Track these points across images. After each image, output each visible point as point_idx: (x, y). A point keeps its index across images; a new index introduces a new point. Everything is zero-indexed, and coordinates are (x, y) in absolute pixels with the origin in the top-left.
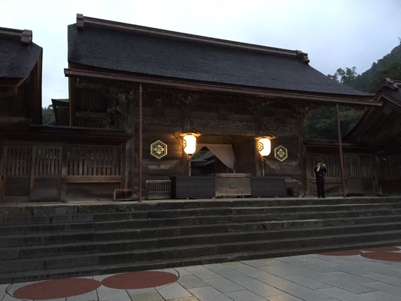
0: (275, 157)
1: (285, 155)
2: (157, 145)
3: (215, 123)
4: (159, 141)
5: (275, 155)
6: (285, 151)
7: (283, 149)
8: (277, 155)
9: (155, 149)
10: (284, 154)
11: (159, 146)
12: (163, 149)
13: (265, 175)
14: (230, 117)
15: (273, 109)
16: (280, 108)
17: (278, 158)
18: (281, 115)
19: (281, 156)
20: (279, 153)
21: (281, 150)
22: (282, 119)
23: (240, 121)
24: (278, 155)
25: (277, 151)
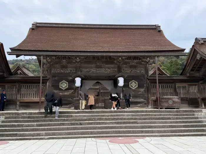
1: (136, 86)
3: (94, 70)
4: (64, 81)
9: (62, 85)
11: (64, 83)
12: (66, 85)
14: (103, 66)
15: (129, 61)
16: (134, 60)
17: (131, 87)
18: (134, 63)
19: (133, 86)
20: (132, 85)
21: (134, 83)
22: (134, 65)
23: (109, 68)
24: (131, 86)
25: (131, 83)
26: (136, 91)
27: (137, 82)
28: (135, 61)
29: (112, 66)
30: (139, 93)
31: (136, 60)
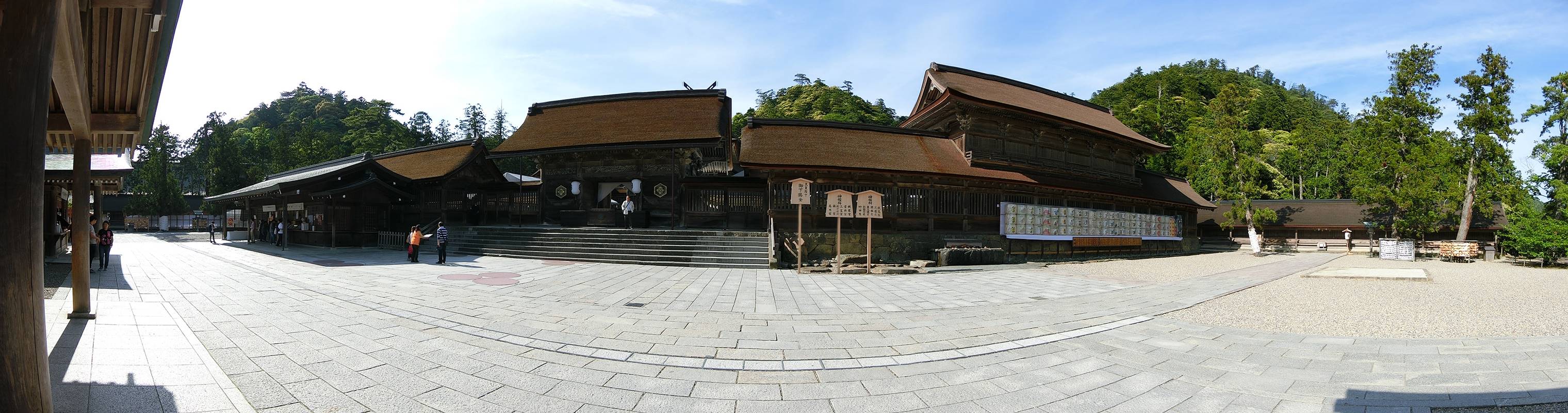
8: (657, 192)
10: (663, 190)
13: (643, 209)
14: (614, 162)
22: (663, 160)
26: (664, 200)
28: (663, 154)
29: (628, 161)
30: (669, 204)
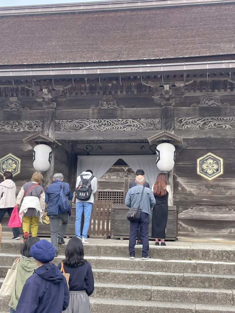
0: (198, 173)
1: (217, 170)
2: (7, 160)
3: (94, 124)
4: (10, 154)
5: (198, 169)
6: (217, 163)
7: (214, 159)
11: (10, 161)
12: (14, 166)
14: (119, 112)
15: (198, 94)
16: (213, 91)
17: (202, 175)
18: (212, 101)
19: (210, 172)
20: (204, 166)
21: (211, 161)
22: (214, 107)
23: (135, 117)
24: (203, 170)
25: (203, 162)
26: (218, 186)
27: (222, 160)
28: (219, 94)
29: (146, 110)
30: (228, 193)
31: (219, 90)
